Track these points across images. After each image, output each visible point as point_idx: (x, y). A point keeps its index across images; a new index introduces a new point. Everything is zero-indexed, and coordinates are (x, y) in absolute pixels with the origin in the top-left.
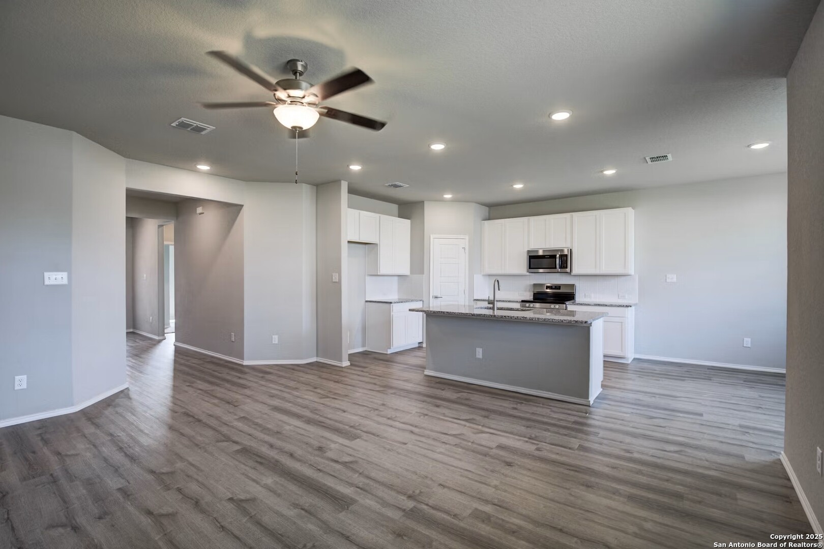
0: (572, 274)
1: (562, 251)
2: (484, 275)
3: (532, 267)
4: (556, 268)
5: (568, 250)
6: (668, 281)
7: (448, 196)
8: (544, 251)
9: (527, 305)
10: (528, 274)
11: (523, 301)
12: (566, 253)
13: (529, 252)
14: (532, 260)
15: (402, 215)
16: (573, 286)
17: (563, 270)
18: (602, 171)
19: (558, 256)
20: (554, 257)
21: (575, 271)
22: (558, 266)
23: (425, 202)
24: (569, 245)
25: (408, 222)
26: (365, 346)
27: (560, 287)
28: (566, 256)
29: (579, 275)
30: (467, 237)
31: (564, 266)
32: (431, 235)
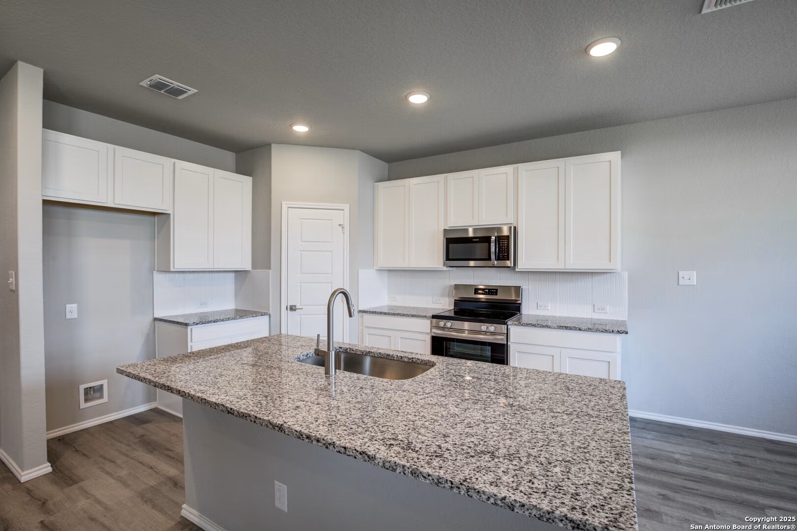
0: (517, 270)
1: (499, 229)
2: (381, 270)
3: (450, 257)
4: (489, 259)
5: (510, 228)
6: (681, 282)
7: (301, 129)
8: (475, 230)
9: (442, 323)
10: (445, 268)
11: (434, 317)
12: (505, 232)
13: (446, 231)
14: (451, 246)
15: (242, 169)
16: (518, 289)
17: (501, 263)
18: (586, 50)
19: (493, 238)
20: (487, 240)
21: (522, 265)
22: (493, 257)
23: (272, 145)
24: (511, 220)
25: (249, 180)
26: (155, 400)
27: (497, 290)
28: (508, 237)
29: (528, 272)
30: (346, 207)
31: (504, 256)
32: (283, 203)
